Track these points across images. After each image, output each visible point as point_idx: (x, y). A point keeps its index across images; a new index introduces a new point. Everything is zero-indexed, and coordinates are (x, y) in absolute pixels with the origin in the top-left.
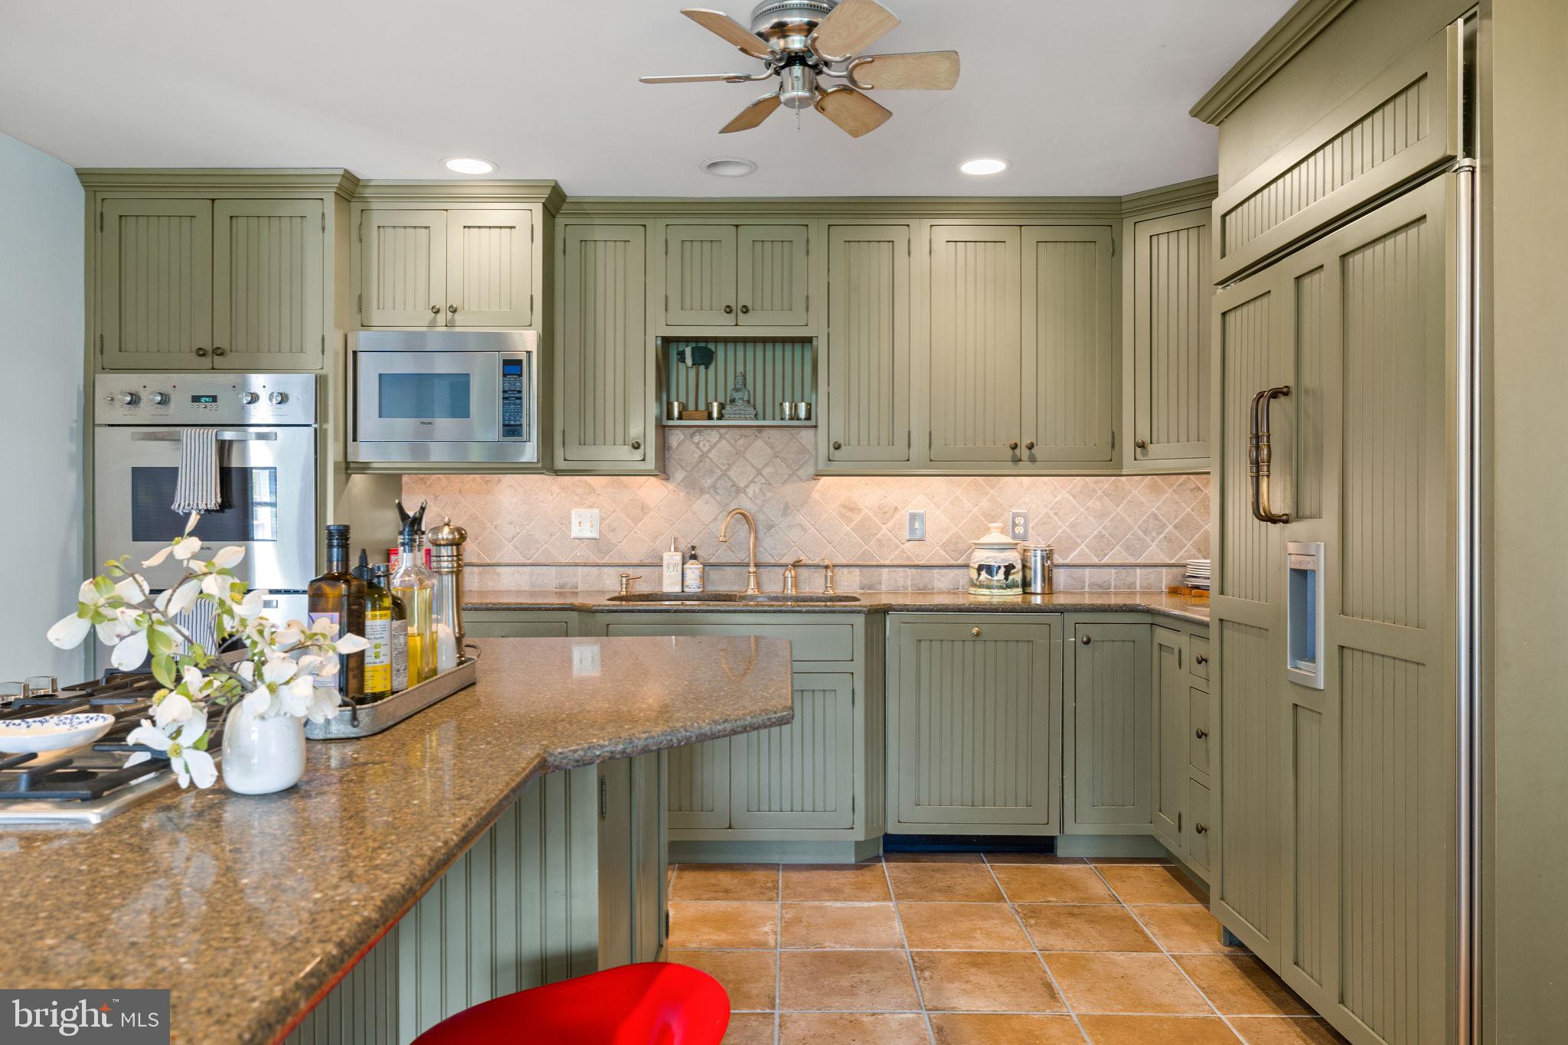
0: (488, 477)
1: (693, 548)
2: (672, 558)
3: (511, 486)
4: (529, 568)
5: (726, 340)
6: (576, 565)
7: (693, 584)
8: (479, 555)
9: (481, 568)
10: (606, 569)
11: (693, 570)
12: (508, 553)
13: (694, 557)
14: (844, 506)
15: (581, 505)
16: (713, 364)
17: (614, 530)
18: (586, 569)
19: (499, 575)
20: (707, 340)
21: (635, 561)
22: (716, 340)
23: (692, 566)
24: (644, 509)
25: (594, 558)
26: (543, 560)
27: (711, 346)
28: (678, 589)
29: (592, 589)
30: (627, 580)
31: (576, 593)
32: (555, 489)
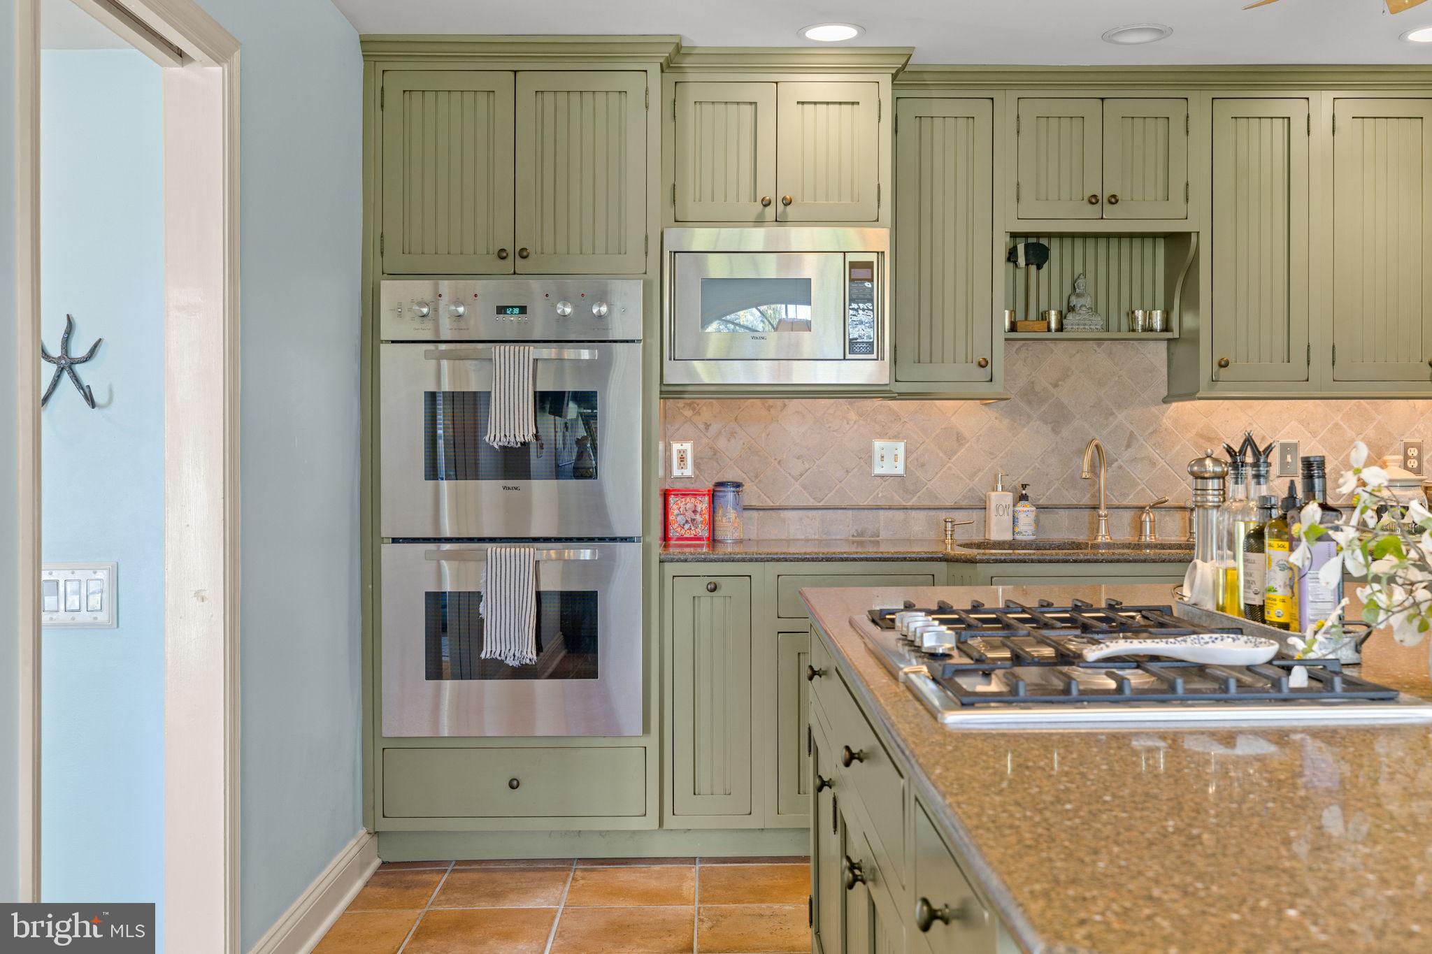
0: (770, 402)
1: (1024, 486)
2: (1000, 499)
3: (797, 412)
4: (820, 512)
5: (1061, 236)
6: (879, 508)
7: (1026, 530)
8: (760, 496)
9: (761, 513)
10: (913, 513)
11: (1026, 513)
12: (795, 493)
13: (1024, 498)
14: (1201, 436)
15: (882, 435)
16: (1046, 266)
17: (923, 465)
18: (890, 513)
19: (784, 521)
20: (1038, 235)
21: (949, 503)
22: (1050, 235)
23: (1025, 509)
24: (960, 439)
25: (898, 500)
26: (837, 503)
27: (1044, 241)
28: (1008, 537)
29: (897, 536)
30: (953, 526)
31: (878, 542)
32: (853, 416)
